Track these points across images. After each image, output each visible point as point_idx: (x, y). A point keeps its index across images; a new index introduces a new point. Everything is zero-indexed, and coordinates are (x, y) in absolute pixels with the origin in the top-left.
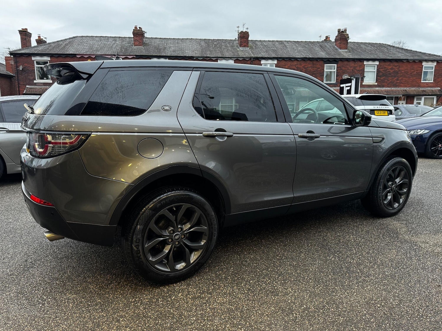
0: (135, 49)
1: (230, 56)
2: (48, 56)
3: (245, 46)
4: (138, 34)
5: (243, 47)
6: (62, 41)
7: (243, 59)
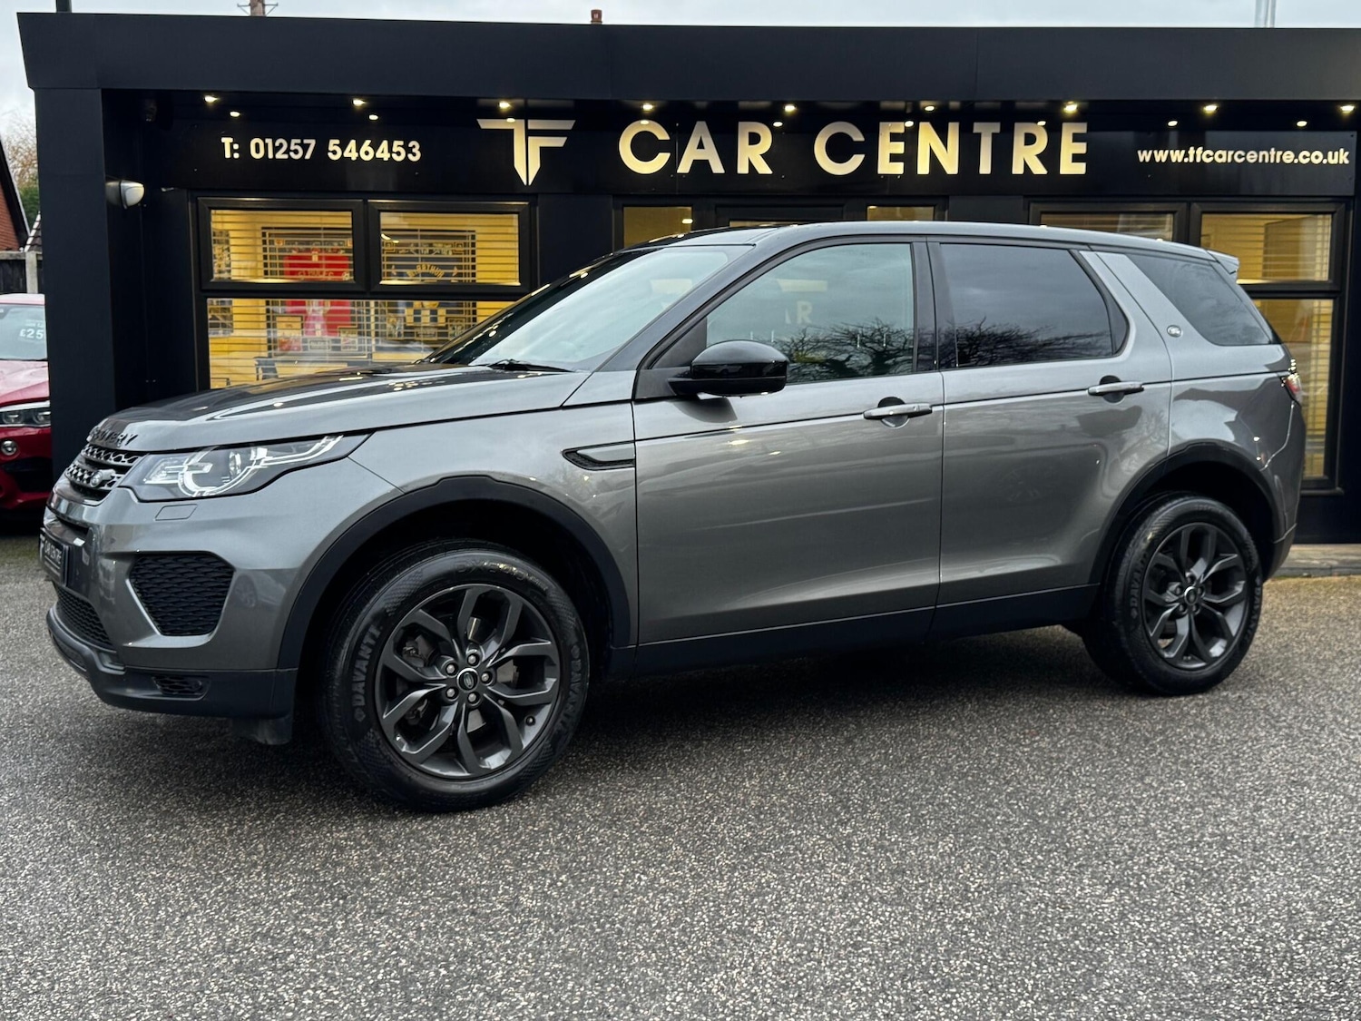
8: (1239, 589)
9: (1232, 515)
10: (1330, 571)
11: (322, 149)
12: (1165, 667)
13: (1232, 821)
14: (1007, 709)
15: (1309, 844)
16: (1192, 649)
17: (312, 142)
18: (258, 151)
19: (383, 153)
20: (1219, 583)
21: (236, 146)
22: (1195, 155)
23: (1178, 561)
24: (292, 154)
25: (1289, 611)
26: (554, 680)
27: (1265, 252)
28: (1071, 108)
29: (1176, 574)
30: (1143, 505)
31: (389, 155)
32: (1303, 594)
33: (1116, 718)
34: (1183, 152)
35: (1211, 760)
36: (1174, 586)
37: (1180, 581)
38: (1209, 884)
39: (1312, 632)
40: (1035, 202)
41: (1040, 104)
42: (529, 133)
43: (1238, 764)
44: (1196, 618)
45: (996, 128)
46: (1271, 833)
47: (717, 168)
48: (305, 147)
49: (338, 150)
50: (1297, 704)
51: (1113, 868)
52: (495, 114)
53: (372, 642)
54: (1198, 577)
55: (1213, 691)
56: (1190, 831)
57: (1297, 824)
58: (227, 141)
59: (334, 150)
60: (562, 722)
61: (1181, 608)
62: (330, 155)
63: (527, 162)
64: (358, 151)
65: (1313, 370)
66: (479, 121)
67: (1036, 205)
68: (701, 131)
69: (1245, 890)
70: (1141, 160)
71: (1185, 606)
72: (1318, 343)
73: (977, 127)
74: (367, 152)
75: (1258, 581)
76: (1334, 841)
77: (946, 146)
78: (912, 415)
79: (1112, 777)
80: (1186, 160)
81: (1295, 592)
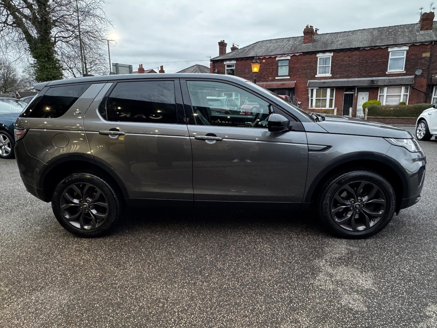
0: (303, 47)
1: (404, 43)
2: (234, 60)
3: (427, 29)
4: (309, 32)
5: (424, 30)
6: (247, 46)
7: (421, 43)
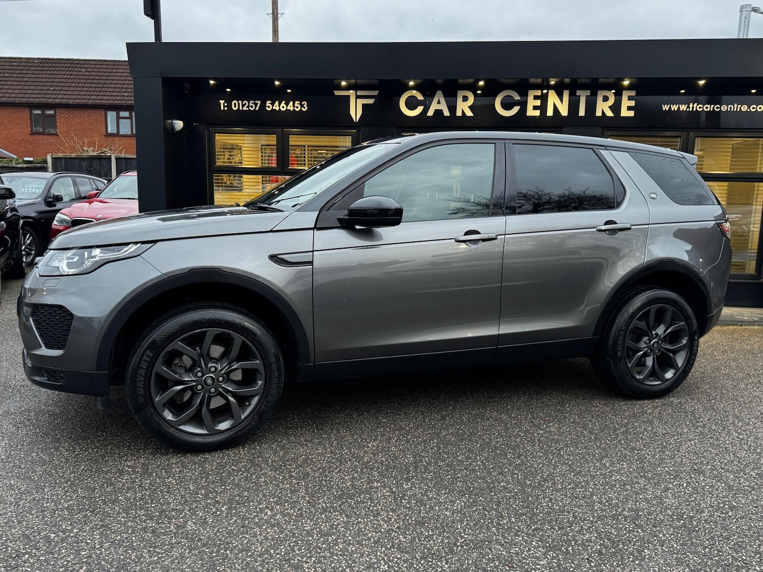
8: (684, 342)
9: (683, 301)
10: (753, 323)
11: (263, 105)
12: (637, 384)
13: (646, 499)
14: (543, 402)
15: (692, 524)
16: (653, 374)
17: (259, 102)
18: (235, 107)
19: (290, 107)
20: (673, 338)
21: (226, 104)
22: (693, 107)
23: (648, 325)
24: (250, 108)
25: (725, 346)
26: (261, 382)
27: (732, 158)
28: (626, 83)
29: (646, 332)
30: (629, 294)
31: (293, 108)
32: (735, 336)
33: (603, 413)
34: (686, 105)
35: (648, 448)
36: (645, 339)
37: (648, 336)
38: (614, 554)
39: (735, 360)
40: (607, 130)
41: (612, 80)
42: (357, 97)
43: (664, 452)
44: (657, 356)
45: (588, 93)
46: (669, 512)
47: (447, 113)
48: (256, 105)
49: (271, 106)
50: (713, 409)
51: (556, 533)
52: (340, 88)
53: (148, 359)
54: (660, 334)
55: (666, 397)
56: (617, 505)
57: (688, 505)
58: (222, 102)
59: (269, 106)
60: (265, 405)
61: (649, 351)
62: (267, 108)
63: (356, 111)
64: (279, 106)
65: (753, 218)
66: (335, 92)
67: (608, 132)
68: (439, 95)
69: (637, 562)
70: (664, 109)
71: (651, 350)
72: (756, 205)
73: (578, 93)
74: (283, 107)
75: (696, 338)
76: (709, 523)
77: (562, 103)
78: (484, 240)
79: (584, 457)
80: (688, 110)
81: (731, 334)
